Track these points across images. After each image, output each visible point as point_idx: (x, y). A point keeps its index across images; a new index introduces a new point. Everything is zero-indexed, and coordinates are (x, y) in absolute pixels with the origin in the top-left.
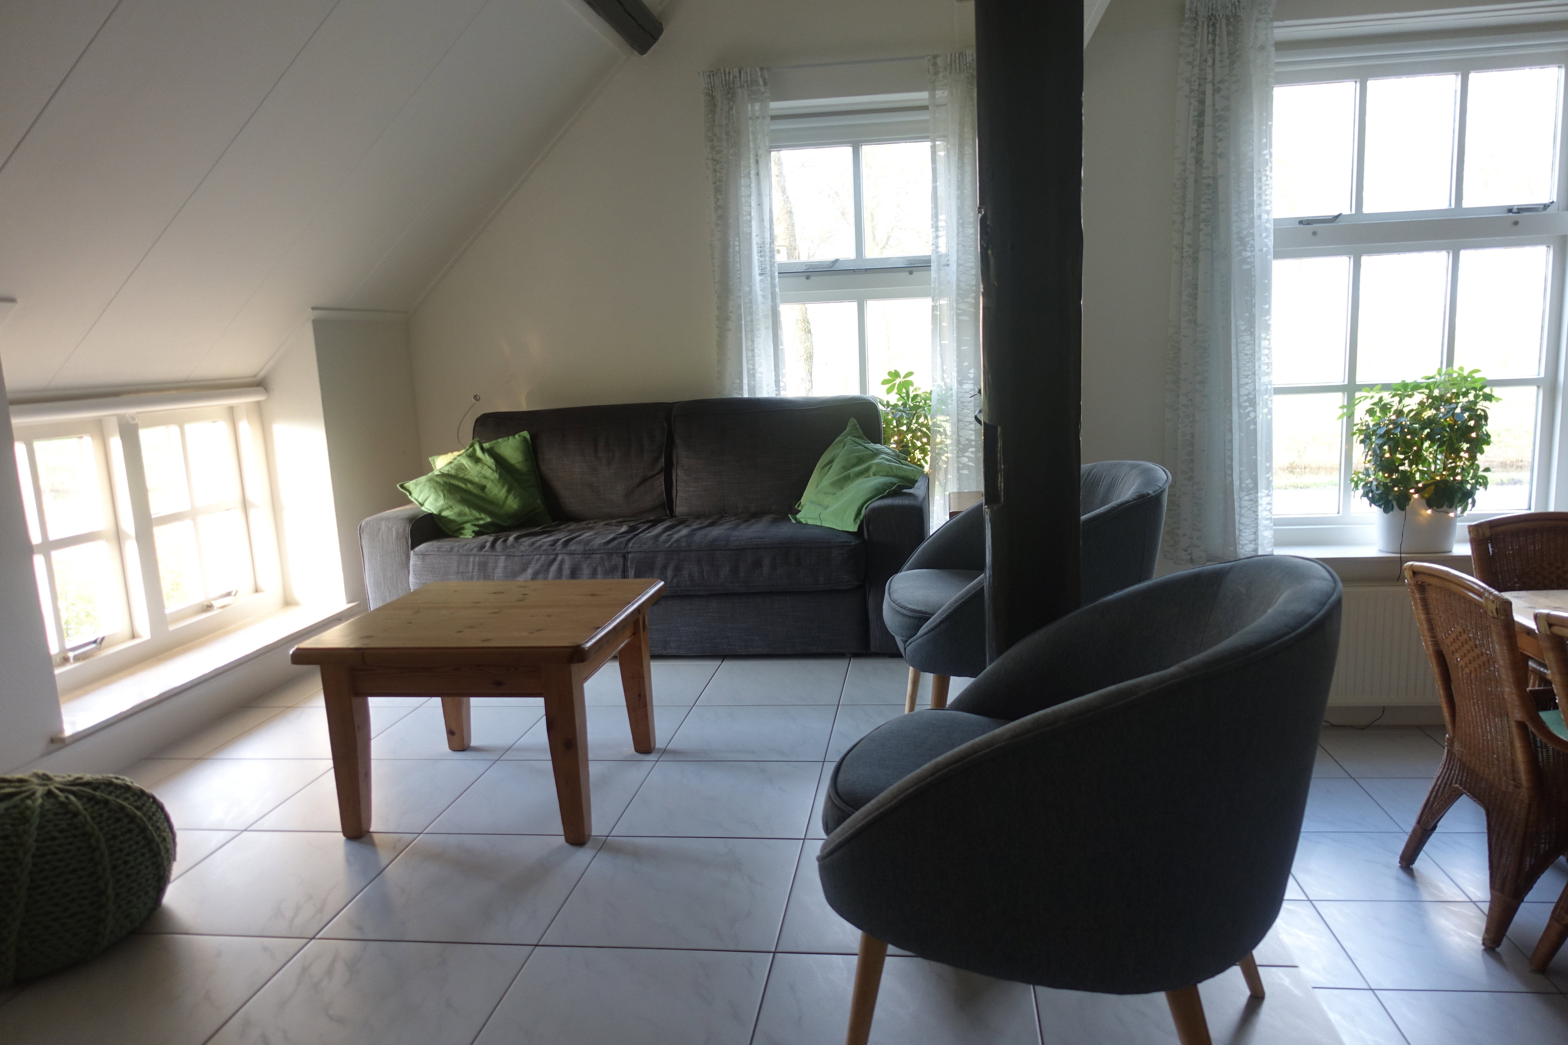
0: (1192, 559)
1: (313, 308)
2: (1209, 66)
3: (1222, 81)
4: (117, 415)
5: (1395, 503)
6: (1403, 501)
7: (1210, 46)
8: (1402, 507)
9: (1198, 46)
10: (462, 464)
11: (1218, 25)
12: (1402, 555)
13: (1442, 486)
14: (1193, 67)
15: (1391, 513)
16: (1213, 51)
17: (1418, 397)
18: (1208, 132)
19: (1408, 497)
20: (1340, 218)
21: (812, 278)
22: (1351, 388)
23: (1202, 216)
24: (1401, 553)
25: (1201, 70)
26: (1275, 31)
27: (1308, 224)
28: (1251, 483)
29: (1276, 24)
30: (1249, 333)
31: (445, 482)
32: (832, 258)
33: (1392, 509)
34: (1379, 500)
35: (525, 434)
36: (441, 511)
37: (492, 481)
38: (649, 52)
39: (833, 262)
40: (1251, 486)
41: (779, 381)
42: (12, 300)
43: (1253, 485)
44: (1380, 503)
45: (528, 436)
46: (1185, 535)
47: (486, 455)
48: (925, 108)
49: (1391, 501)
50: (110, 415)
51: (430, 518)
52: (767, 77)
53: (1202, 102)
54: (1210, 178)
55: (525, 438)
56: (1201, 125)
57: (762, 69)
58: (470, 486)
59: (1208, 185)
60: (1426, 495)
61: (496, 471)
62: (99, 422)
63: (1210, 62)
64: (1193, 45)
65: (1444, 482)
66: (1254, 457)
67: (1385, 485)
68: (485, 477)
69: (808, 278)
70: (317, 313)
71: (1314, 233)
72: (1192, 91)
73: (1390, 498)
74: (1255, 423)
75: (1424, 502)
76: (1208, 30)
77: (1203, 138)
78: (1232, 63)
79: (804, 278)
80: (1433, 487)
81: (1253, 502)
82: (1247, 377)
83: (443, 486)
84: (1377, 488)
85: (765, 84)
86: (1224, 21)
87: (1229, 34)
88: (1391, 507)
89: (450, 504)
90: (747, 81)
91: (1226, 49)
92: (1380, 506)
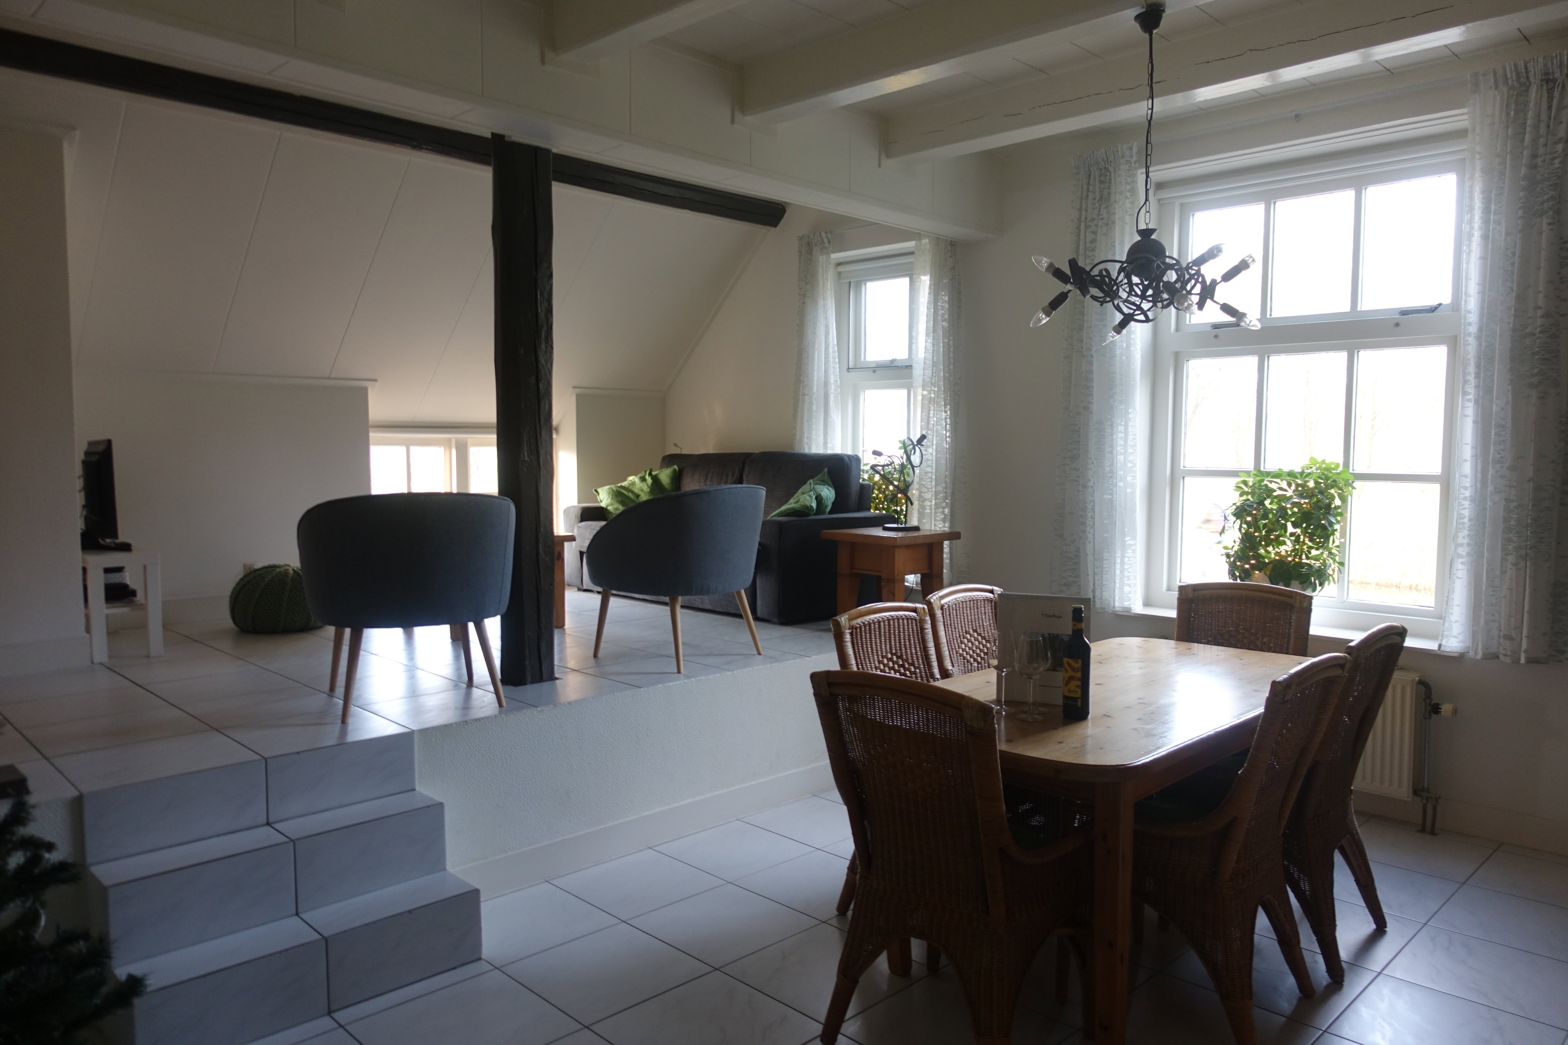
1: (574, 387)
4: (455, 438)
10: (635, 482)
21: (877, 372)
31: (617, 490)
32: (891, 358)
35: (676, 467)
36: (607, 506)
37: (645, 493)
38: (779, 226)
39: (891, 361)
41: (827, 443)
42: (375, 380)
45: (677, 469)
47: (650, 478)
48: (912, 253)
50: (453, 436)
51: (601, 509)
52: (830, 237)
55: (675, 470)
57: (826, 233)
58: (630, 495)
61: (650, 488)
62: (450, 440)
68: (642, 490)
69: (874, 371)
70: (578, 390)
71: (1216, 337)
79: (872, 372)
83: (615, 492)
85: (829, 242)
89: (613, 502)
90: (818, 241)
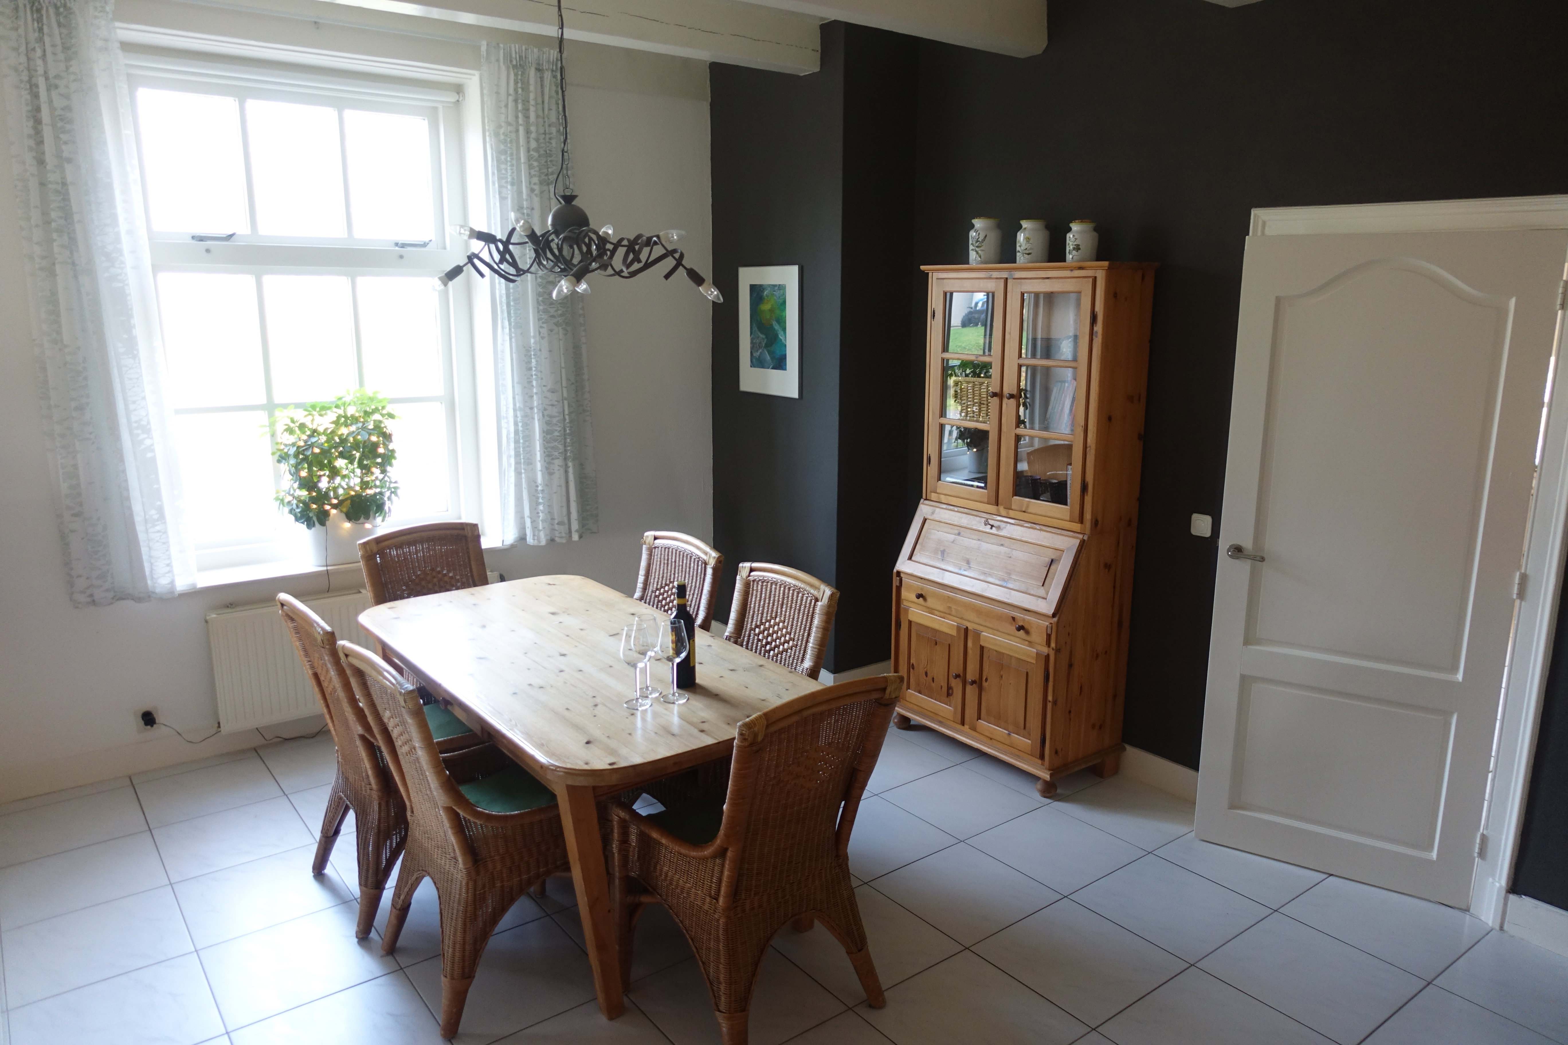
0: (94, 601)
2: (39, 58)
3: (57, 77)
5: (315, 519)
6: (323, 518)
7: (36, 34)
8: (322, 523)
9: (21, 31)
11: (44, 12)
12: (329, 568)
13: (357, 500)
14: (19, 54)
15: (313, 529)
16: (41, 40)
17: (332, 416)
18: (47, 133)
19: (326, 514)
20: (234, 237)
22: (270, 407)
23: (53, 225)
24: (327, 566)
25: (29, 59)
26: (118, 31)
27: (201, 240)
28: (156, 514)
29: (117, 24)
30: (130, 356)
33: (314, 525)
34: (301, 518)
40: (156, 517)
43: (158, 516)
44: (302, 521)
46: (79, 576)
49: (312, 517)
53: (36, 96)
54: (58, 183)
56: (38, 122)
59: (58, 192)
60: (345, 510)
63: (39, 52)
64: (16, 29)
65: (358, 496)
66: (156, 486)
67: (304, 502)
71: (208, 251)
72: (21, 81)
73: (311, 515)
74: (153, 451)
75: (344, 516)
76: (33, 16)
77: (42, 137)
78: (68, 59)
80: (349, 501)
81: (161, 534)
82: (134, 402)
84: (298, 507)
86: (52, 11)
87: (60, 25)
88: (312, 523)
91: (58, 41)
92: (303, 523)
